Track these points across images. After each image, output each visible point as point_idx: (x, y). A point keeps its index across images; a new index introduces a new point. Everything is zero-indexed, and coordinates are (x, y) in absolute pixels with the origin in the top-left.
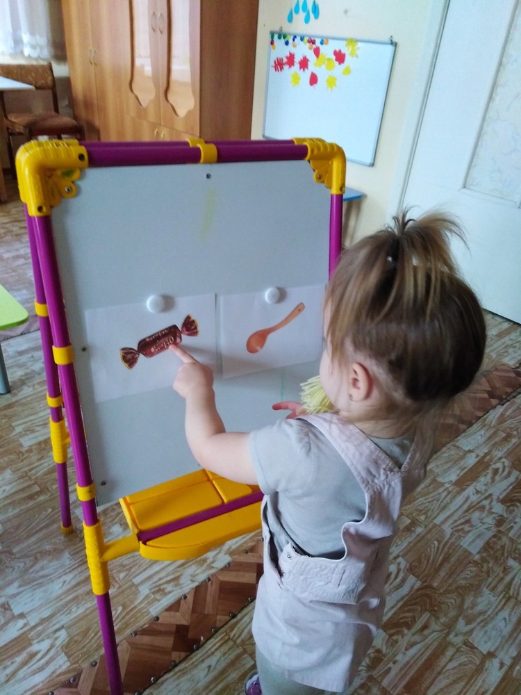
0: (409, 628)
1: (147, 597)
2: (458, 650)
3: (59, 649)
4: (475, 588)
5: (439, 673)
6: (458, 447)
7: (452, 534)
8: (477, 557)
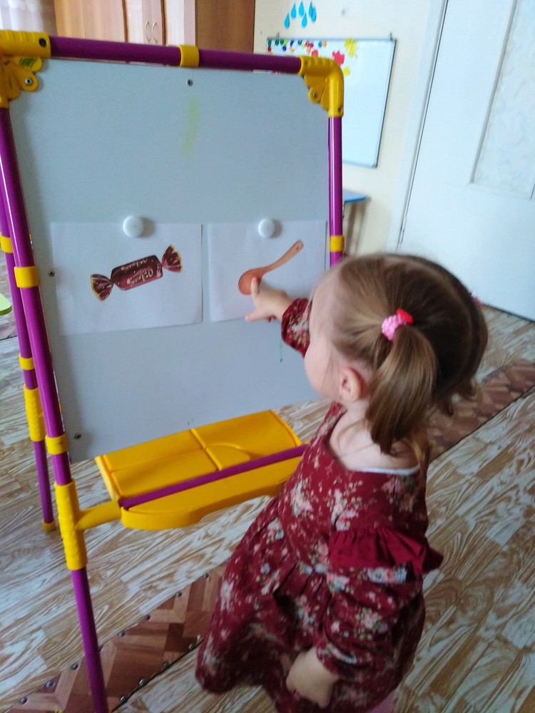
0: (434, 622)
2: (489, 645)
3: (35, 651)
6: (478, 440)
7: (476, 526)
8: (505, 549)
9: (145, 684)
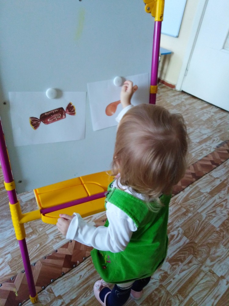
0: (182, 262)
1: (52, 240)
2: (206, 274)
3: (7, 263)
4: (216, 244)
5: (196, 285)
6: (211, 176)
7: (206, 218)
8: (218, 229)
9: (53, 281)
